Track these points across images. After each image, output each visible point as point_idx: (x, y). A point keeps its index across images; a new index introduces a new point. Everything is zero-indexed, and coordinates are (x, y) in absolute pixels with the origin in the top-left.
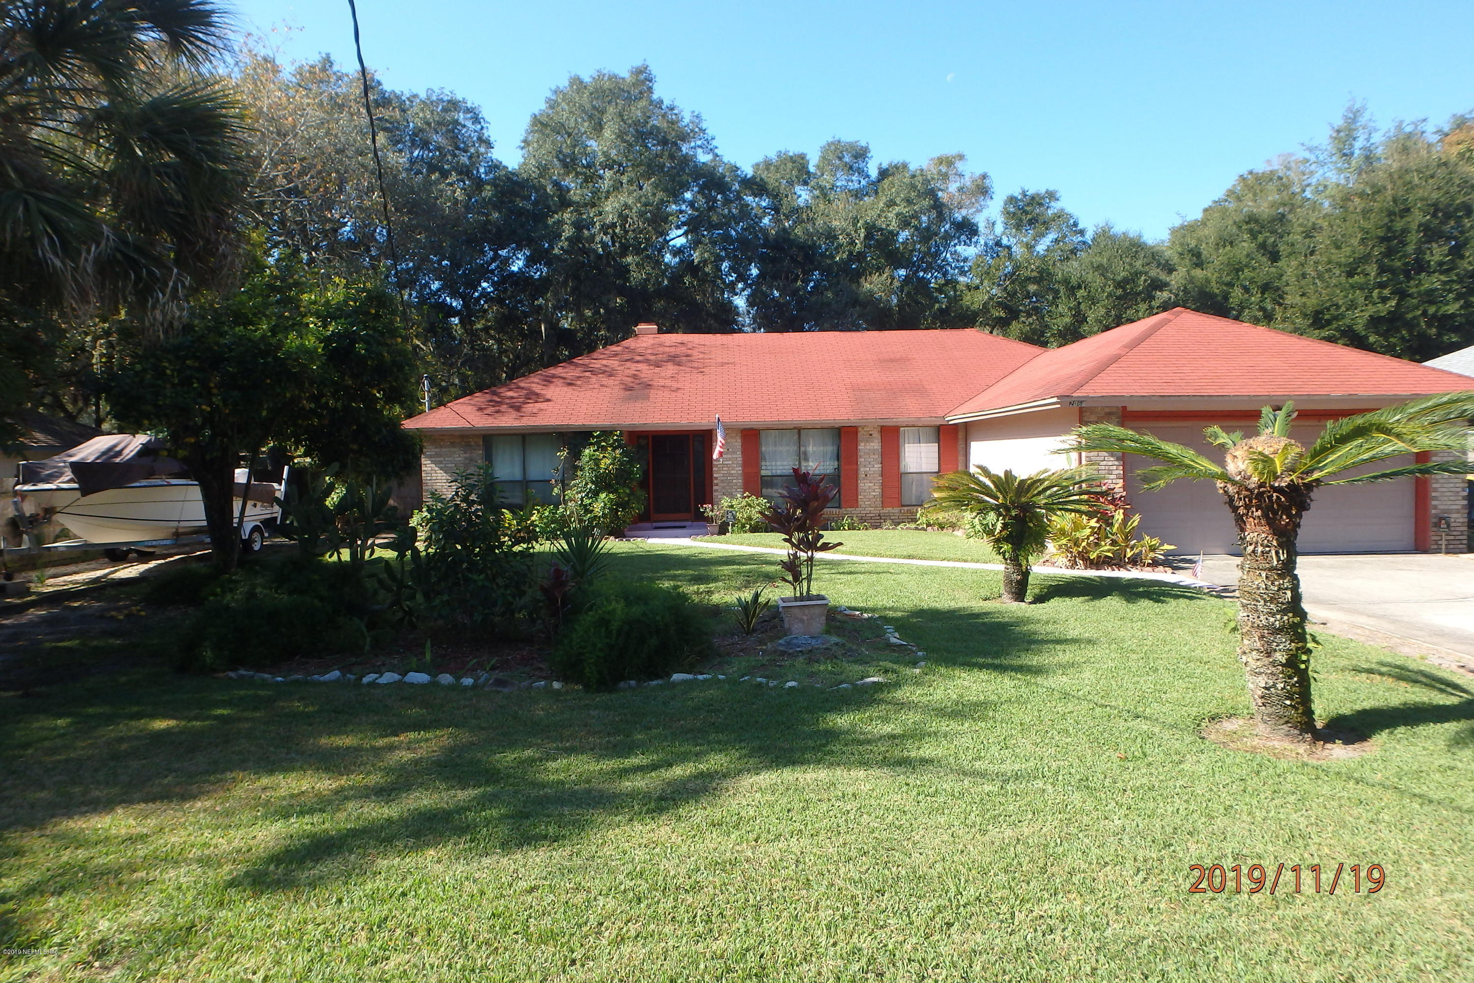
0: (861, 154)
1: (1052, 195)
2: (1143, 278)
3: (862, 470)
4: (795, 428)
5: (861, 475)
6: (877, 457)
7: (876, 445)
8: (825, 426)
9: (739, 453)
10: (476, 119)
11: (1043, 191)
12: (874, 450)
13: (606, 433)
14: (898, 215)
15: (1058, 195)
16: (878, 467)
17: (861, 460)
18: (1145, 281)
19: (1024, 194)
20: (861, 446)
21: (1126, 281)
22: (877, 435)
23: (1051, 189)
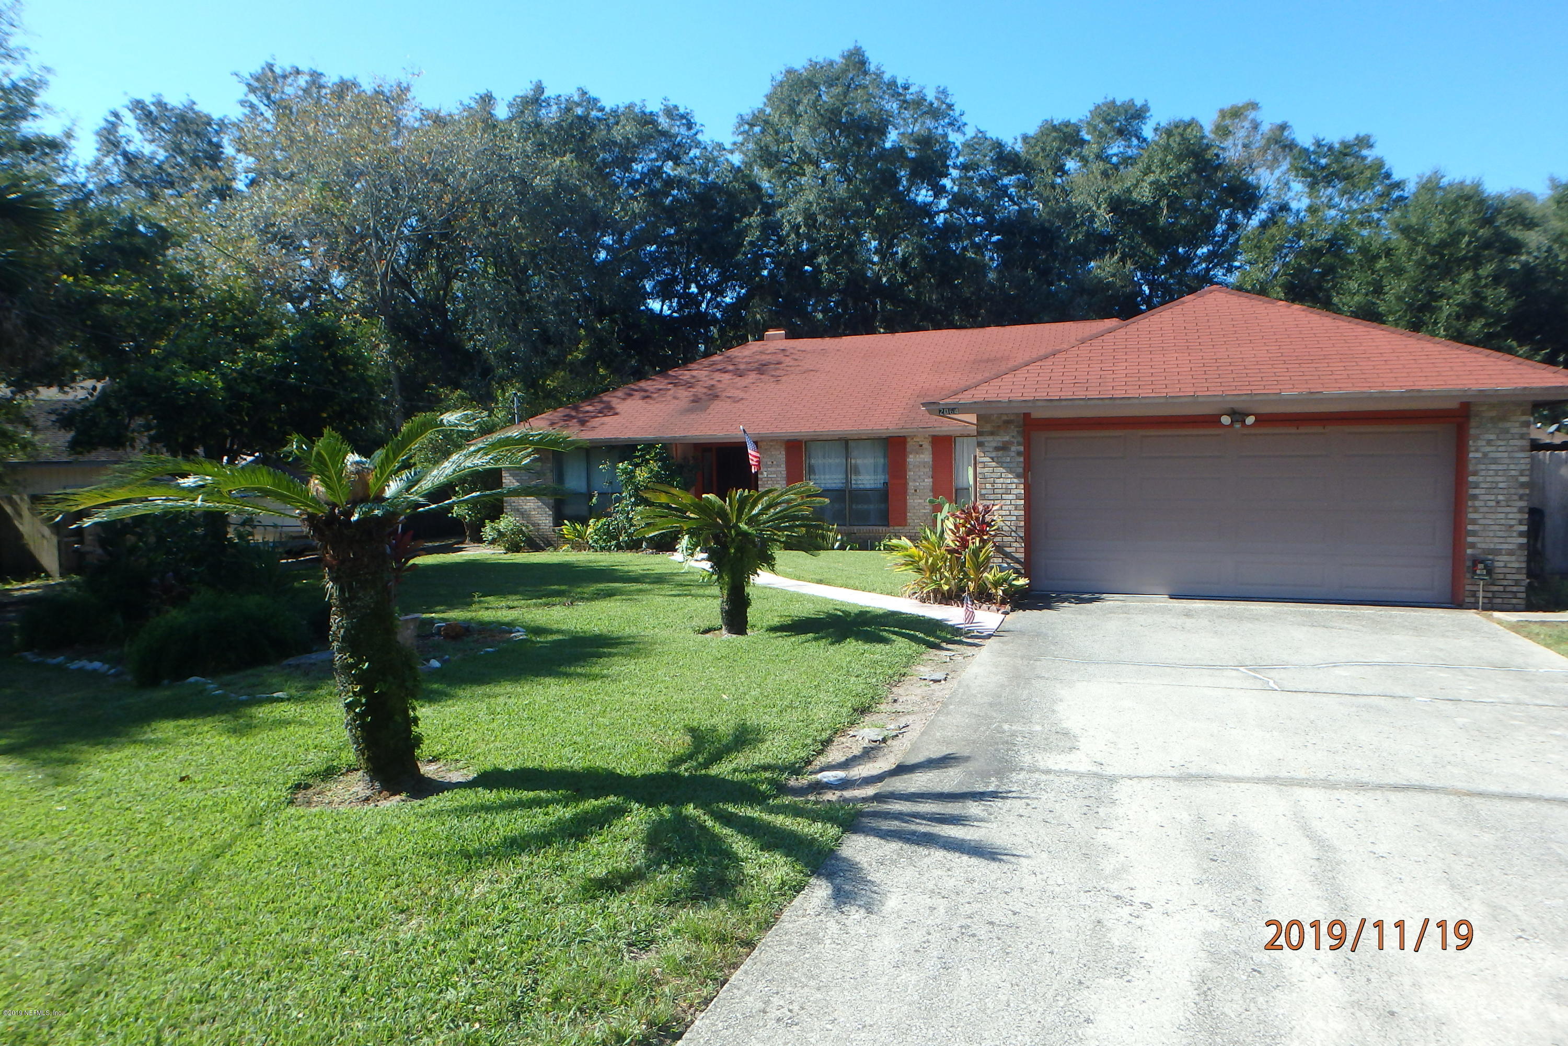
0: (1139, 114)
1: (1365, 142)
2: (1467, 239)
3: (911, 485)
4: (840, 439)
5: (911, 490)
6: (928, 471)
7: (926, 457)
8: (872, 436)
9: (783, 466)
10: (690, 126)
11: (1350, 137)
12: (925, 462)
13: (649, 445)
14: (1151, 184)
15: (1372, 141)
16: (928, 481)
17: (910, 474)
18: (1470, 243)
19: (1318, 144)
20: (911, 459)
21: (1443, 244)
22: (927, 446)
23: (1362, 134)
